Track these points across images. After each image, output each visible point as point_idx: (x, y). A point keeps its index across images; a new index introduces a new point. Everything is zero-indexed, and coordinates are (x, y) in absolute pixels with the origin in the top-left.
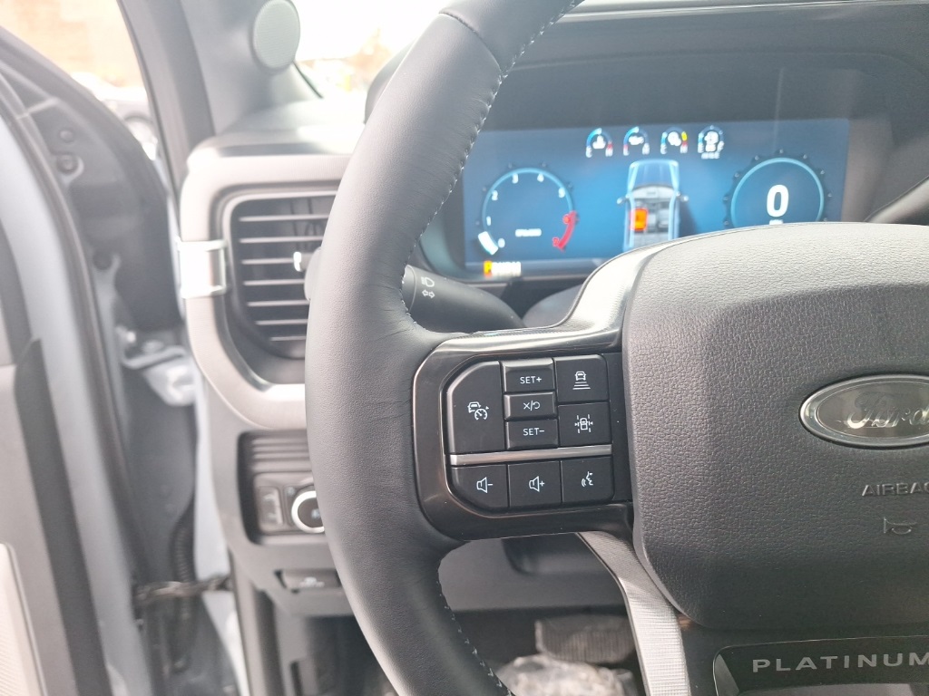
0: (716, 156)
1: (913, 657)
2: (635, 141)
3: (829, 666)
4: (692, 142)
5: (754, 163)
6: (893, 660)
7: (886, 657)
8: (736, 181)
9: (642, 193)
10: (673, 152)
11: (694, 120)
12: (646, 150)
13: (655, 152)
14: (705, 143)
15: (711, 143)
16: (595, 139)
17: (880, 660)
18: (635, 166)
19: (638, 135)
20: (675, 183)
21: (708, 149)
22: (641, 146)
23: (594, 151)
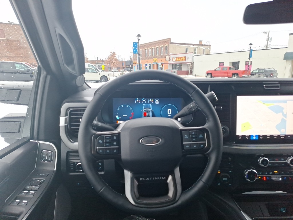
0: (158, 103)
1: (162, 178)
2: (144, 101)
3: (151, 179)
4: (154, 101)
5: (165, 105)
6: (160, 178)
7: (159, 178)
8: (162, 108)
9: (145, 110)
10: (150, 103)
11: (154, 97)
12: (146, 102)
13: (147, 103)
14: (156, 101)
15: (157, 101)
16: (137, 100)
17: (158, 178)
18: (144, 105)
19: (144, 100)
20: (151, 108)
21: (157, 102)
22: (145, 101)
23: (137, 102)
